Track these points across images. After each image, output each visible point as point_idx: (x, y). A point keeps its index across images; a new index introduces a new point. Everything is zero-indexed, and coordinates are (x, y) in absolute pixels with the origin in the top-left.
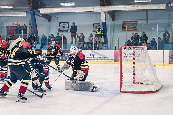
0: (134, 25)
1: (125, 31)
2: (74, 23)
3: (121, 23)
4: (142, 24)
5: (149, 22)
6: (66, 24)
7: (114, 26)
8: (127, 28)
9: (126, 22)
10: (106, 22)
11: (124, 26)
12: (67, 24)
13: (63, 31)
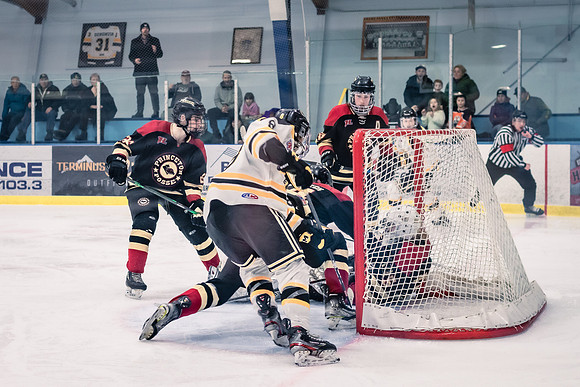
0: (414, 35)
1: (377, 59)
2: (148, 26)
3: (356, 23)
4: (450, 30)
5: (481, 18)
6: (112, 29)
7: (324, 40)
8: (383, 47)
9: (379, 19)
10: (288, 22)
11: (370, 37)
12: (116, 30)
13: (101, 63)
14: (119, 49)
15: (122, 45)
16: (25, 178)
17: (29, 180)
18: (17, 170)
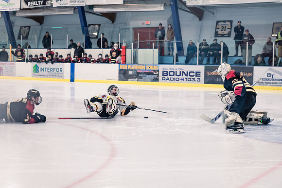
14: (229, 30)
15: (231, 29)
16: (194, 77)
17: (196, 78)
18: (192, 74)
